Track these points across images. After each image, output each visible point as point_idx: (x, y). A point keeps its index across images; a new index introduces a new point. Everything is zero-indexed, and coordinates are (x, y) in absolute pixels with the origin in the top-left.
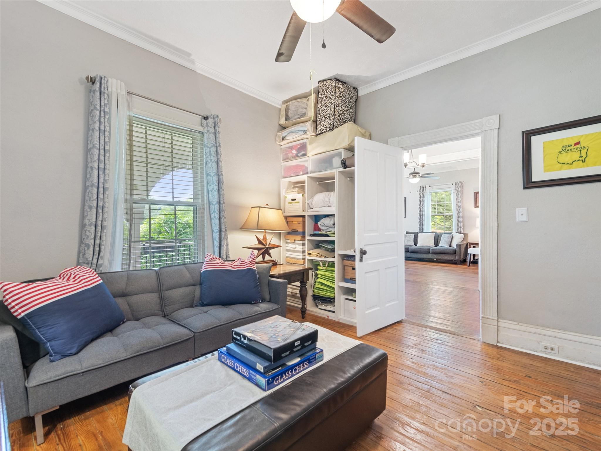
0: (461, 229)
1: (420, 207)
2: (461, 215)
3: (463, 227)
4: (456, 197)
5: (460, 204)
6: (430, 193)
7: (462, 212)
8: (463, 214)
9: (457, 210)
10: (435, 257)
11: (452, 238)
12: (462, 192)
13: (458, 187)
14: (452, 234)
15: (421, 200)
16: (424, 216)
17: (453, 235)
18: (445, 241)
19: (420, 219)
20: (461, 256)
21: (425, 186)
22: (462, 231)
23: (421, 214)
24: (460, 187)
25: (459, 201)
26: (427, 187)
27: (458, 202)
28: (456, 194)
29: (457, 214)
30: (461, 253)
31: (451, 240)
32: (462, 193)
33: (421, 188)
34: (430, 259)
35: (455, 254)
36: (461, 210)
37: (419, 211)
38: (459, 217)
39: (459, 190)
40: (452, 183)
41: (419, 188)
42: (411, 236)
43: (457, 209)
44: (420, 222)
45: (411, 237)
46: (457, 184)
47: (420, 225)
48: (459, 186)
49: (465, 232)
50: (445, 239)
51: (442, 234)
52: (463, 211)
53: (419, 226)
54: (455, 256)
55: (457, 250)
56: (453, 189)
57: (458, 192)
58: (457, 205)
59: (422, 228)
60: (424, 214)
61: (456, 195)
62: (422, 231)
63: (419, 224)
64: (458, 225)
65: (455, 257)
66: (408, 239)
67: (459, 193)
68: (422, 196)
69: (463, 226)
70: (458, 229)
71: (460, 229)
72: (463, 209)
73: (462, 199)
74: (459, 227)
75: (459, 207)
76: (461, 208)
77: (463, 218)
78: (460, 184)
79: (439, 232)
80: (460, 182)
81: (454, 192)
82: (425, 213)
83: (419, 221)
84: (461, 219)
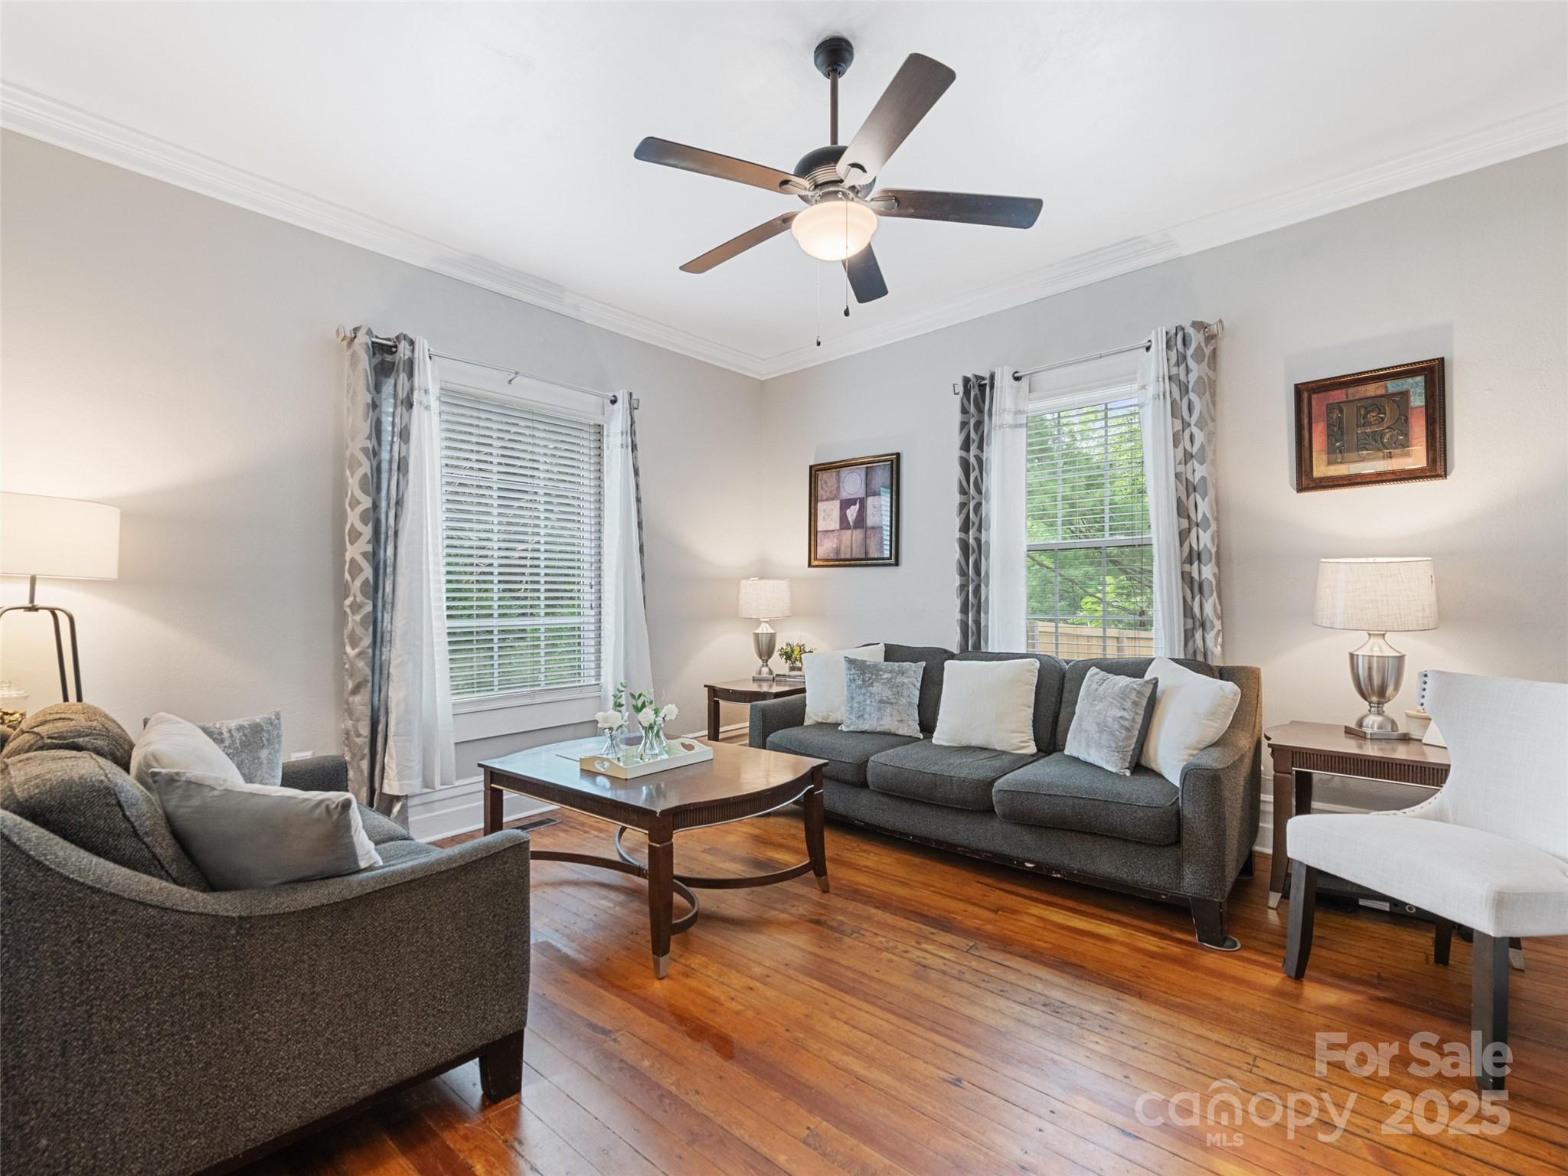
0: (1210, 637)
1: (964, 499)
2: (1204, 540)
3: (1218, 624)
4: (1170, 426)
5: (1198, 471)
6: (1018, 412)
7: (1213, 527)
8: (1218, 538)
9: (1182, 511)
10: (1028, 848)
11: (1152, 704)
12: (1210, 388)
13: (1182, 359)
14: (1148, 676)
15: (972, 460)
16: (987, 558)
17: (1155, 683)
18: (1103, 727)
19: (963, 573)
20: (1222, 868)
21: (992, 377)
22: (1218, 650)
23: (971, 541)
24: (1199, 356)
25: (1195, 450)
26: (1004, 381)
27: (1188, 457)
28: (1173, 403)
29: (1183, 535)
30: (1220, 846)
31: (1139, 720)
32: (1213, 395)
33: (967, 392)
34: (996, 855)
35: (1178, 842)
36: (1204, 507)
37: (957, 522)
38: (1193, 557)
39: (1193, 377)
40: (1144, 342)
41: (960, 389)
42: (902, 673)
43: (1179, 500)
44: (963, 587)
45: (900, 679)
46: (1177, 339)
47: (965, 609)
48: (1190, 352)
49: (1238, 660)
50: (1100, 706)
51: (1081, 669)
52: (1217, 519)
53: (958, 616)
54: (1179, 865)
55: (1188, 811)
56: (1152, 375)
57: (1184, 389)
58: (1177, 476)
59: (977, 622)
60: (987, 543)
61: (1175, 413)
62: (977, 646)
63: (957, 603)
64: (1188, 611)
65: (1179, 873)
66: (887, 693)
67: (1193, 396)
68: (973, 434)
69: (1221, 617)
70: (1188, 635)
71: (1198, 635)
72: (1217, 501)
73: (1211, 436)
74: (1193, 623)
75: (1190, 488)
76: (1204, 496)
77: (1218, 564)
78: (1196, 338)
79: (1068, 653)
80: (1199, 326)
81: (1156, 397)
82: (994, 536)
83: (957, 580)
84: (1208, 572)
